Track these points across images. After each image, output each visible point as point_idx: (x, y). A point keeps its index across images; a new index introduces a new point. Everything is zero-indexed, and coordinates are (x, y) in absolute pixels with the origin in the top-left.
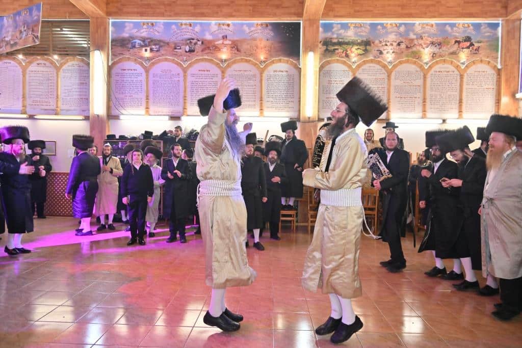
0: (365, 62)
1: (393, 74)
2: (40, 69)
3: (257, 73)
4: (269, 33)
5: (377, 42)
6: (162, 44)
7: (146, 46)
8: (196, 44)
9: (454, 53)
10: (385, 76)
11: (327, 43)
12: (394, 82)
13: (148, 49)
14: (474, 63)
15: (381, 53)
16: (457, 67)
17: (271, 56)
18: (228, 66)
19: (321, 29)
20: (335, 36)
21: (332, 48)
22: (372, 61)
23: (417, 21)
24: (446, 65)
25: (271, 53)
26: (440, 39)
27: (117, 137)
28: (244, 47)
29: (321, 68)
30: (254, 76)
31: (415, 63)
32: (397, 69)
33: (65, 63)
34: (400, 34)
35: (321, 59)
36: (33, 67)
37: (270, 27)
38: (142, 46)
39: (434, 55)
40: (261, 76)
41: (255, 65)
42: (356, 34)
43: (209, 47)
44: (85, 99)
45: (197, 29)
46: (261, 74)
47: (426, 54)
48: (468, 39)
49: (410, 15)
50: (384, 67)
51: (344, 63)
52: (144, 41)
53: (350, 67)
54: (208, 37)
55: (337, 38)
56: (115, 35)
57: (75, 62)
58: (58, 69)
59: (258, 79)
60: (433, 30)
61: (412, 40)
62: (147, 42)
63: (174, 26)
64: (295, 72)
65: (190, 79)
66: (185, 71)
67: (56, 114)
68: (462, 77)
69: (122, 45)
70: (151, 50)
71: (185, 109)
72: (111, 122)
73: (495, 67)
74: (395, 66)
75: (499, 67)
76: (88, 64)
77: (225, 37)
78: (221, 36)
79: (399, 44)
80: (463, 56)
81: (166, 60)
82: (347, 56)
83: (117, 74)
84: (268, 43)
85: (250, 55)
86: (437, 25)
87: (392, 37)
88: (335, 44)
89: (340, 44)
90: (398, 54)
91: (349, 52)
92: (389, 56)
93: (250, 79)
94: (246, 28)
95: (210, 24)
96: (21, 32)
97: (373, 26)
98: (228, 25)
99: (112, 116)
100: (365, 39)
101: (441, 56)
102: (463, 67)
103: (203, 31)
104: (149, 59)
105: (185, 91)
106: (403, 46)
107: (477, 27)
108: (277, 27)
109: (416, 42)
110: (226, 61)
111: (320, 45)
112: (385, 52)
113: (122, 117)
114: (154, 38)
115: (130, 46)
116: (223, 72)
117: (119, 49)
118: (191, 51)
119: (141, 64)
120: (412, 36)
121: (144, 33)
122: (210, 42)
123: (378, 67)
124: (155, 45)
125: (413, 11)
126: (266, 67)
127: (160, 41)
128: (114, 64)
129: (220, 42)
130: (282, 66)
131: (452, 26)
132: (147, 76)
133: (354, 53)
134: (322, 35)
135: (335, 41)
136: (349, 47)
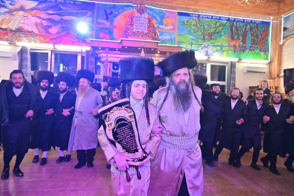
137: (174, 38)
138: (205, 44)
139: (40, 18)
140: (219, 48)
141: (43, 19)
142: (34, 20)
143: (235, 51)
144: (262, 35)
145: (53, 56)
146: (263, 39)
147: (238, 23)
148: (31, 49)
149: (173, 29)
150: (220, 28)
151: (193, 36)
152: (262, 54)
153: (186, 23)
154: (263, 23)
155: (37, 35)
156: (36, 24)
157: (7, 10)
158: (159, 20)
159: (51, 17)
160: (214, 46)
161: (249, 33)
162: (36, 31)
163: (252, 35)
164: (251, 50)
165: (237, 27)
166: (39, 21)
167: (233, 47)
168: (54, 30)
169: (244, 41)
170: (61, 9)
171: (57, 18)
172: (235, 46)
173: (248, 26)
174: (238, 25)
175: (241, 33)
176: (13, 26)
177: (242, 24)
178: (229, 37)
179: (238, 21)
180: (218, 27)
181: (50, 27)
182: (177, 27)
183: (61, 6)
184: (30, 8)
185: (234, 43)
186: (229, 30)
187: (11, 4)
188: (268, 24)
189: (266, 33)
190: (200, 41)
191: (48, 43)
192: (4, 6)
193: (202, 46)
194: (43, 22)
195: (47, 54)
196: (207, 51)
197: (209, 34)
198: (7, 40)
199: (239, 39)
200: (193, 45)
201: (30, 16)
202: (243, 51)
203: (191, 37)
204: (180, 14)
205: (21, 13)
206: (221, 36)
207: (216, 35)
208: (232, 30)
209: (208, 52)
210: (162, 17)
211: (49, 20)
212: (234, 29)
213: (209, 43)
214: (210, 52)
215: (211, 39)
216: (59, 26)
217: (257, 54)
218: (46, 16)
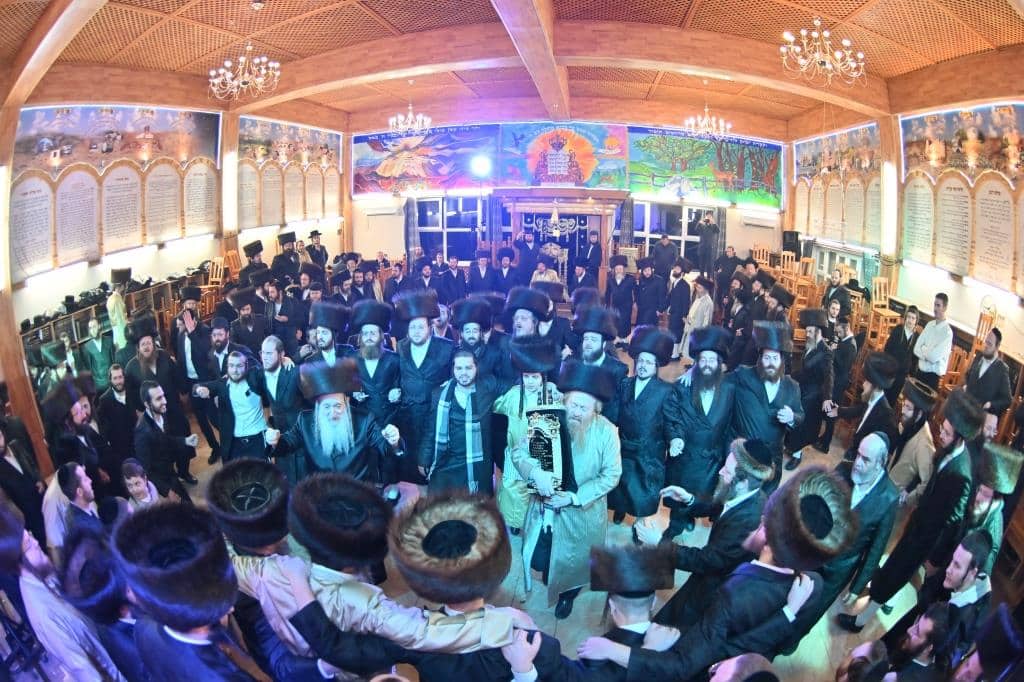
0: (268, 163)
1: (286, 177)
3: (178, 179)
4: (192, 124)
5: (276, 143)
6: (75, 142)
7: (55, 147)
8: (114, 139)
9: (319, 158)
10: (280, 178)
11: (242, 141)
12: (287, 185)
13: (58, 152)
14: (329, 167)
15: (278, 154)
16: (321, 171)
18: (149, 169)
20: (246, 133)
21: (245, 146)
22: (272, 162)
23: (301, 126)
24: (315, 169)
26: (312, 144)
28: (167, 142)
30: (176, 183)
31: (298, 165)
32: (289, 171)
34: (290, 137)
37: (193, 118)
38: (50, 149)
39: (309, 159)
40: (182, 182)
41: (177, 166)
42: (262, 131)
43: (129, 143)
45: (119, 117)
46: (183, 178)
47: (305, 157)
48: (326, 146)
49: (299, 121)
50: (280, 168)
51: (252, 163)
52: (54, 140)
53: (257, 168)
59: (179, 185)
60: (309, 136)
61: (297, 143)
62: (58, 141)
64: (213, 175)
66: (100, 182)
68: (324, 179)
69: (27, 148)
70: (62, 153)
71: (101, 244)
73: (338, 172)
74: (287, 169)
75: (341, 172)
77: (147, 129)
78: (142, 128)
79: (289, 147)
80: (324, 161)
81: (79, 167)
82: (255, 156)
84: (190, 138)
85: (173, 154)
86: (312, 131)
87: (285, 139)
88: (247, 142)
89: (251, 142)
90: (288, 156)
91: (256, 152)
92: (283, 159)
93: (171, 187)
94: (169, 118)
95: (133, 111)
97: (274, 126)
98: (152, 113)
100: (268, 139)
101: (313, 160)
102: (324, 171)
103: (125, 121)
104: (59, 169)
106: (292, 148)
107: (331, 135)
109: (299, 145)
110: (147, 163)
112: (280, 153)
115: (36, 150)
116: (144, 180)
117: (22, 158)
119: (48, 179)
120: (298, 140)
121: (56, 126)
122: (130, 136)
123: (276, 169)
124: (67, 145)
126: (187, 169)
127: (74, 138)
128: (14, 186)
129: (142, 136)
131: (319, 133)
132: (55, 198)
133: (260, 151)
135: (246, 138)
136: (256, 146)
137: (624, 168)
138: (677, 176)
139: (427, 156)
140: (700, 183)
141: (432, 158)
142: (420, 160)
143: (726, 189)
144: (769, 166)
145: (445, 203)
146: (772, 172)
147: (729, 145)
148: (418, 199)
149: (621, 154)
150: (700, 152)
151: (656, 164)
152: (771, 196)
153: (642, 143)
154: (769, 146)
155: (424, 179)
156: (423, 166)
157: (389, 153)
158: (598, 141)
159: (440, 153)
160: (691, 179)
161: (748, 161)
162: (423, 174)
163: (754, 164)
164: (751, 189)
165: (727, 151)
166: (426, 160)
167: (722, 184)
168: (445, 170)
169: (741, 173)
170: (453, 141)
171: (448, 153)
172: (726, 182)
173: (746, 151)
174: (730, 148)
175: (735, 160)
176: (396, 172)
177: (736, 147)
178: (715, 166)
179: (729, 142)
180: (697, 150)
181: (439, 166)
182: (627, 151)
183: (453, 137)
184: (414, 146)
185: (725, 176)
186: (715, 155)
187: (394, 145)
188: (778, 149)
189: (776, 162)
190: (667, 171)
191: (438, 187)
192: (387, 150)
193: (672, 179)
194: (431, 160)
195: (437, 202)
196: (680, 189)
197: (682, 160)
198: (391, 190)
199: (733, 170)
200: (655, 179)
201: (415, 157)
202: (741, 189)
203: (653, 165)
204: (632, 130)
205: (406, 153)
206: (702, 164)
207: (693, 162)
208: (719, 155)
209: (682, 189)
210: (603, 137)
211: (439, 157)
212: (723, 153)
213: (682, 175)
214: (685, 189)
215: (685, 168)
216: (452, 163)
217: (763, 196)
218: (434, 153)
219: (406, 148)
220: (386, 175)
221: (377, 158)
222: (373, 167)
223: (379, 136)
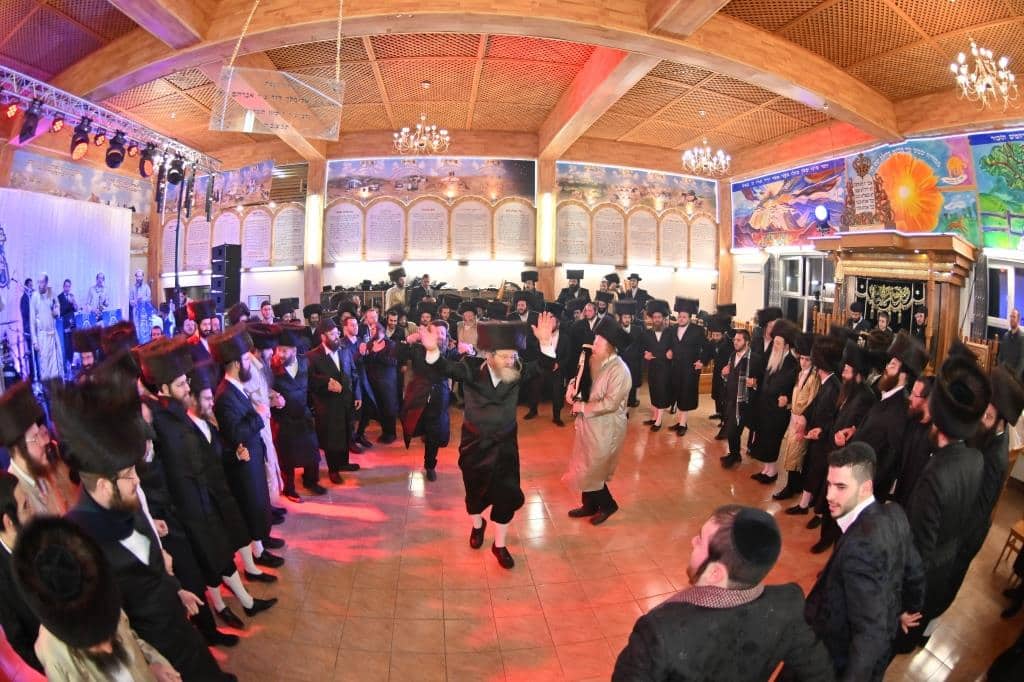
0: (603, 206)
1: (629, 221)
2: (257, 218)
3: (488, 213)
4: (501, 170)
5: (613, 186)
6: (381, 183)
7: (364, 185)
8: (419, 181)
9: (682, 205)
10: (621, 221)
11: (563, 183)
12: (631, 228)
13: (367, 188)
14: (698, 216)
15: (617, 198)
16: (685, 218)
17: (504, 195)
18: (456, 204)
19: (557, 170)
20: (571, 177)
21: (568, 189)
22: (609, 205)
23: (649, 171)
24: (675, 215)
25: (503, 191)
26: (670, 190)
27: (333, 288)
28: (474, 184)
29: (558, 209)
30: (485, 216)
31: (649, 210)
32: (634, 215)
33: (280, 210)
34: (635, 182)
35: (557, 201)
36: (250, 218)
37: (502, 165)
38: (359, 186)
39: (665, 205)
40: (493, 217)
41: (486, 203)
42: (592, 176)
43: (434, 184)
44: (299, 247)
45: (422, 166)
46: (493, 213)
47: (659, 202)
48: (692, 193)
49: (643, 166)
50: (621, 211)
51: (581, 205)
52: (362, 181)
53: (587, 209)
54: (433, 174)
55: (574, 179)
56: (332, 177)
57: (289, 209)
58: (272, 216)
59: (489, 218)
60: (663, 181)
61: (645, 188)
62: (365, 182)
63: (395, 164)
64: (529, 212)
65: (411, 219)
66: (406, 210)
67: (270, 265)
68: (689, 227)
69: (339, 185)
70: (370, 189)
71: (406, 252)
72: (326, 270)
73: (714, 222)
74: (631, 212)
75: (717, 221)
76: (303, 210)
77: (452, 174)
78: (447, 173)
79: (633, 191)
80: (690, 208)
81: (386, 199)
82: (584, 198)
83: (333, 217)
84: (500, 181)
85: (481, 193)
86: (668, 176)
87: (627, 183)
88: (571, 185)
89: (577, 185)
90: (634, 200)
91: (586, 194)
92: (625, 201)
93: (479, 218)
94: (475, 165)
95: (435, 161)
96: (248, 187)
97: (609, 171)
98: (456, 162)
99: (327, 264)
100: (601, 182)
101: (670, 206)
102: (690, 219)
103: (428, 168)
104: (368, 199)
105: (406, 234)
106: (637, 193)
107: (699, 183)
108: (509, 164)
109: (649, 190)
110: (453, 199)
111: (556, 186)
112: (620, 197)
113: (337, 264)
114: (373, 176)
115: (347, 186)
116: (450, 212)
117: (335, 191)
118: (413, 189)
119: (359, 205)
120: (646, 185)
121: (363, 172)
122: (435, 179)
123: (615, 211)
124: (374, 184)
125: (646, 162)
126: (498, 206)
127: (380, 180)
128: (330, 206)
129: (447, 179)
130: (514, 206)
131: (679, 179)
132: (365, 217)
133: (591, 196)
134: (558, 176)
135: (571, 182)
136: (585, 189)
139: (787, 204)
141: (791, 206)
142: (783, 209)
145: (808, 264)
148: (781, 257)
155: (786, 233)
156: (785, 216)
157: (758, 202)
159: (797, 200)
162: (785, 228)
166: (785, 209)
168: (802, 221)
170: (807, 184)
171: (803, 199)
176: (764, 225)
181: (797, 216)
183: (807, 179)
184: (777, 193)
187: (761, 193)
191: (795, 243)
192: (756, 199)
194: (792, 209)
198: (760, 245)
201: (779, 206)
205: (771, 201)
211: (798, 205)
218: (792, 201)
219: (771, 196)
220: (757, 228)
221: (750, 208)
222: (748, 218)
223: (750, 182)
